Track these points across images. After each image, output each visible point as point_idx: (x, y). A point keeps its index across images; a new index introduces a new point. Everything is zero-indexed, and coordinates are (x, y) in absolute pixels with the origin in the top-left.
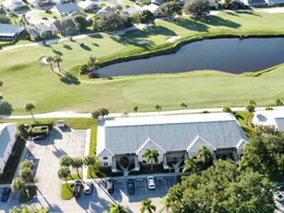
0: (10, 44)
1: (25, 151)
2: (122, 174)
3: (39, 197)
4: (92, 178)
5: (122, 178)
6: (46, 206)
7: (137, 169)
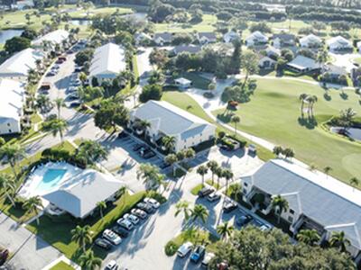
0: (293, 76)
1: (207, 150)
2: (250, 208)
3: (180, 180)
4: (226, 194)
5: (247, 210)
6: (177, 187)
7: (265, 212)
